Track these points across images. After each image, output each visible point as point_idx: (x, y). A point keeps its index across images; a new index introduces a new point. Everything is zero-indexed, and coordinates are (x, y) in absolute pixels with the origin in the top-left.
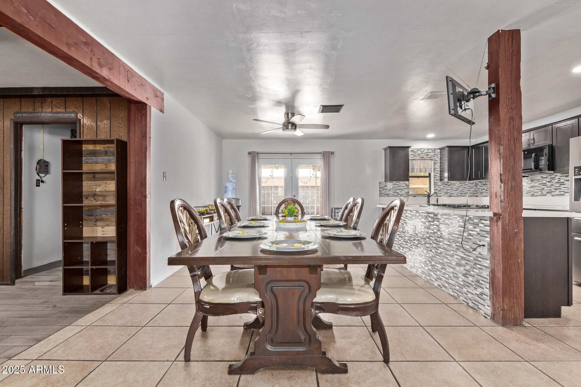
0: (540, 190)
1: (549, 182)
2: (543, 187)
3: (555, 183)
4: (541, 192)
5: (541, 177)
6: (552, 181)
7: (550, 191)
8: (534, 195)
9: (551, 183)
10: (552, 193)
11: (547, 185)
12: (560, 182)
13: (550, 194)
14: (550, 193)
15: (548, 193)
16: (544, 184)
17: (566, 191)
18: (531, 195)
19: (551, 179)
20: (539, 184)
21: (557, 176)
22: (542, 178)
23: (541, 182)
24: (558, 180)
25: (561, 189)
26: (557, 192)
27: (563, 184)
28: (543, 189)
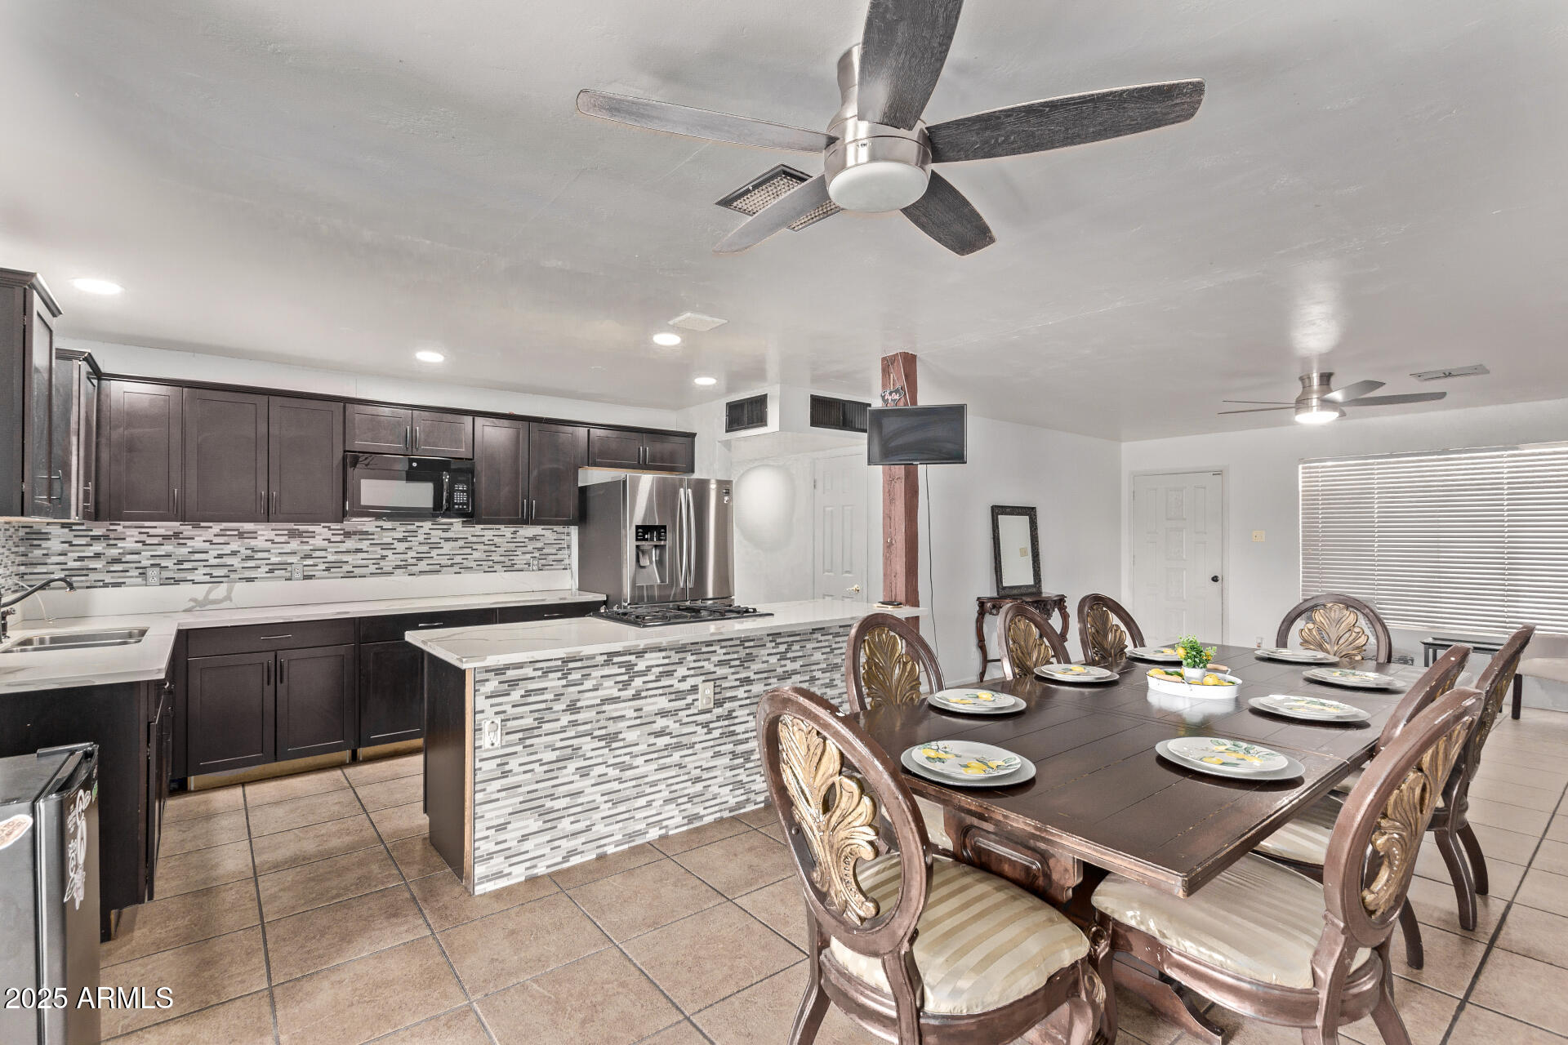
0: (374, 561)
1: (400, 540)
2: (385, 553)
3: (417, 544)
4: (377, 566)
5: (377, 527)
6: (409, 539)
7: (404, 563)
8: (352, 574)
9: (406, 545)
10: (409, 567)
11: (395, 549)
12: (429, 541)
13: (404, 570)
14: (405, 567)
15: (398, 567)
16: (387, 546)
17: (444, 562)
18: (342, 575)
19: (406, 534)
20: (371, 544)
21: (422, 527)
22: (379, 529)
23: (378, 540)
24: (426, 536)
25: (432, 557)
26: (423, 566)
27: (435, 546)
28: (383, 557)
